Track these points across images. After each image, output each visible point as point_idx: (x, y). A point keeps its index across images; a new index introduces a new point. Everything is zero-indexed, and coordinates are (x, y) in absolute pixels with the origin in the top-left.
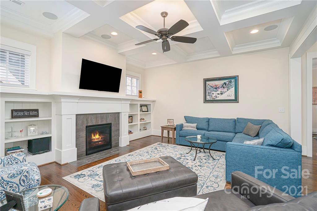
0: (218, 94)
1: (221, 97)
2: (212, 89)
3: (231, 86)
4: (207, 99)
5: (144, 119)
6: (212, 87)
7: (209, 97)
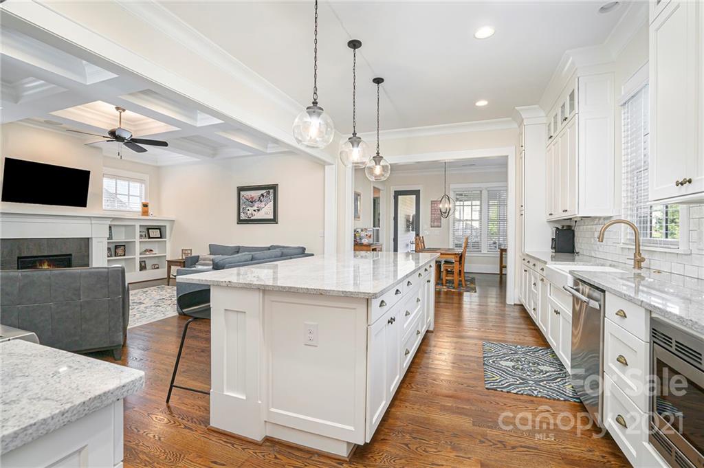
0: (255, 211)
1: (258, 216)
2: (247, 203)
3: (269, 199)
4: (241, 218)
5: (151, 250)
6: (247, 199)
7: (243, 214)
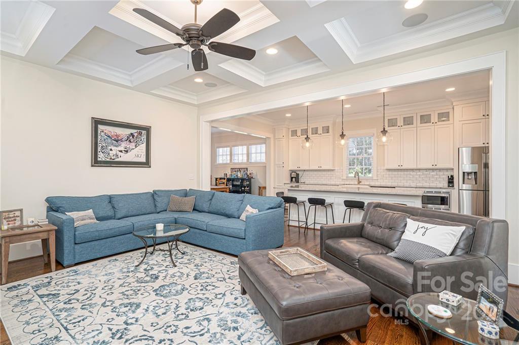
0: (121, 151)
2: (109, 140)
3: (141, 140)
4: (99, 159)
6: (109, 136)
7: (102, 154)
